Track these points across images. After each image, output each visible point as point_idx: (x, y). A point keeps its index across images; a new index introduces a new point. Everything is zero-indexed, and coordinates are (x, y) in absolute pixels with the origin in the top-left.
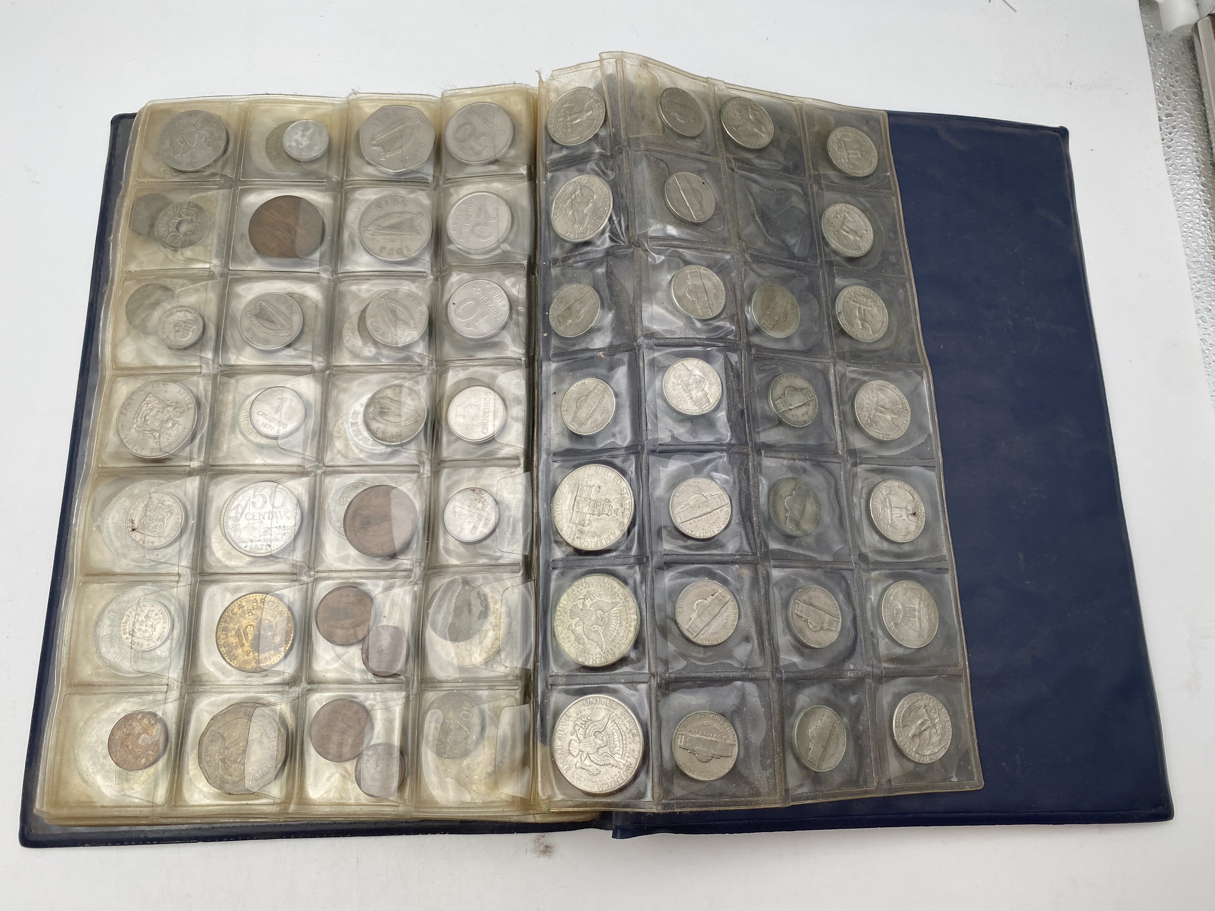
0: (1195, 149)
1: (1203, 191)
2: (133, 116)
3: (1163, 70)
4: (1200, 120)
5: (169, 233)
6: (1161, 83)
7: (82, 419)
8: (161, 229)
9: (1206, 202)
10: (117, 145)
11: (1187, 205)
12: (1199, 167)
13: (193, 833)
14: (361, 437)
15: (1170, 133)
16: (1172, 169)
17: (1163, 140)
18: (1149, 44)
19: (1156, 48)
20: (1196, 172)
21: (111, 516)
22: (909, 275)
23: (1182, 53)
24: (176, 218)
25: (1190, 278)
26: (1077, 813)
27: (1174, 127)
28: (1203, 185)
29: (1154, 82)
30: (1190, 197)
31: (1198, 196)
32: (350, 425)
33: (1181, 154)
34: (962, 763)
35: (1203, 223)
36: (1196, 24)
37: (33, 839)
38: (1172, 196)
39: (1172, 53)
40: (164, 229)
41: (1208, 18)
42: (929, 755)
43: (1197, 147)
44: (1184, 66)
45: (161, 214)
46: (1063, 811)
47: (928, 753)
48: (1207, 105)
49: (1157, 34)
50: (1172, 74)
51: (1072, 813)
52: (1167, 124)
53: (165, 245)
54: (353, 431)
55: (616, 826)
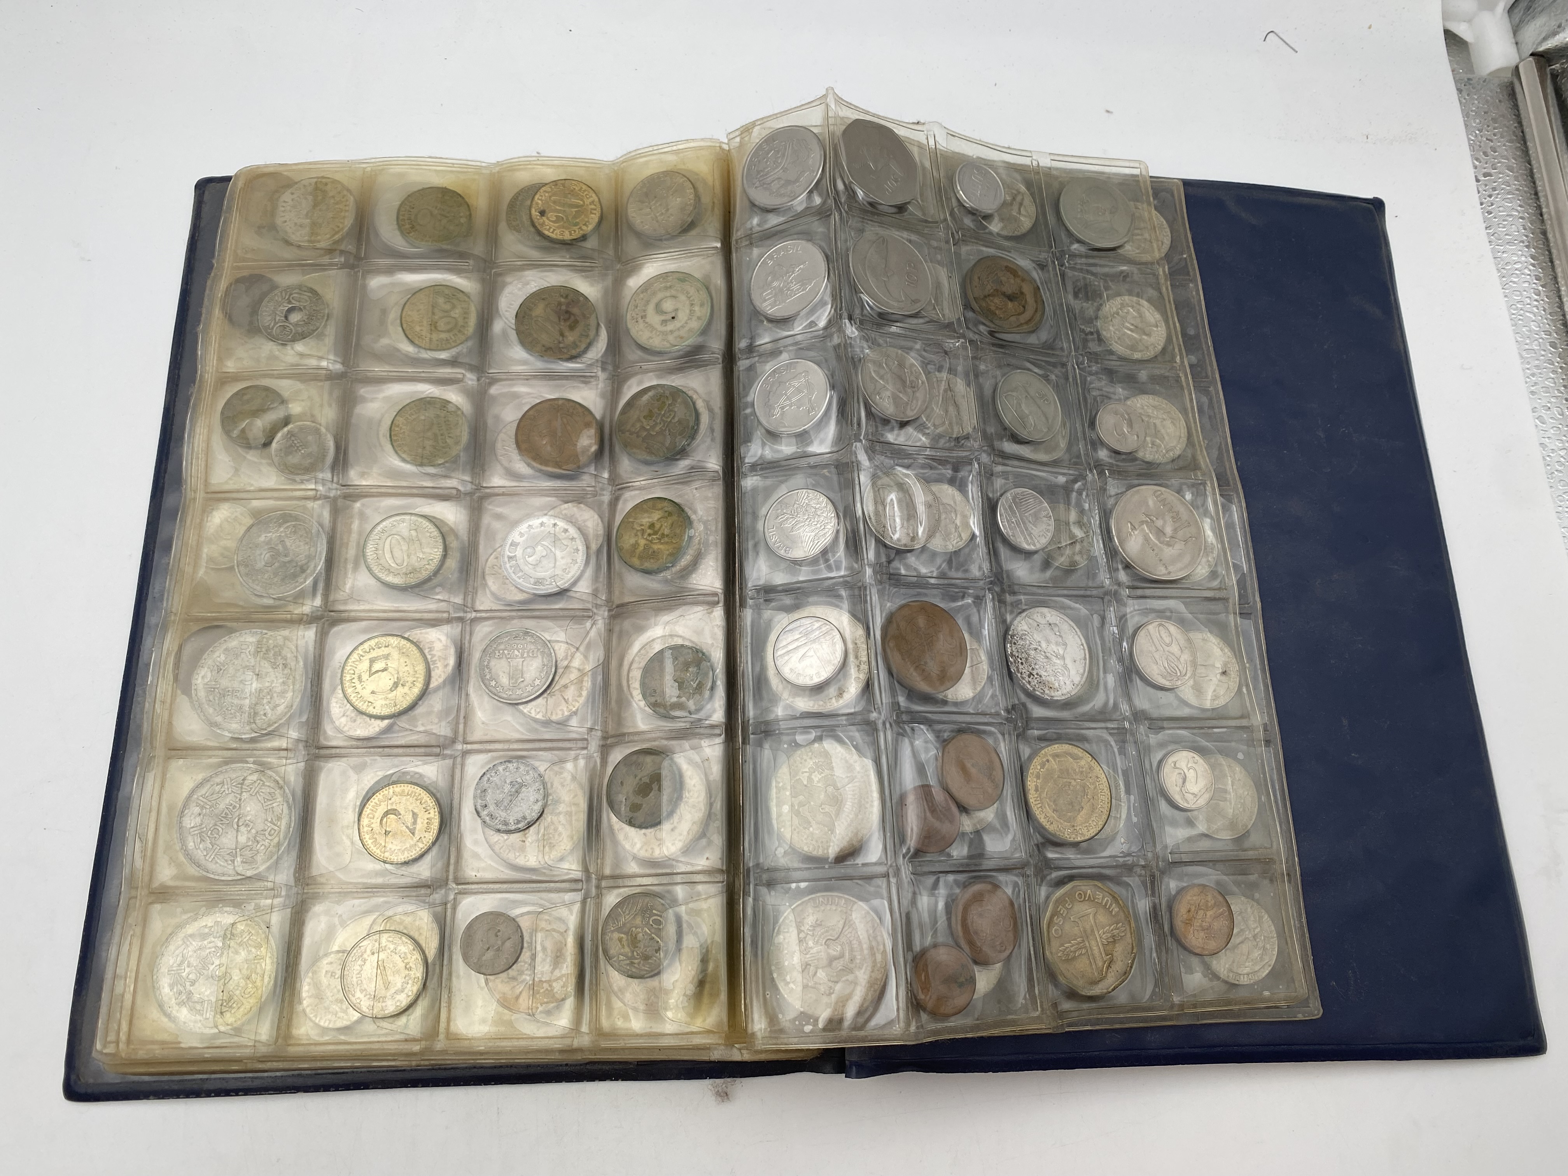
0: (1521, 215)
1: (1533, 265)
2: (227, 179)
3: (1478, 121)
4: (1525, 181)
5: (276, 323)
6: (1476, 136)
8: (265, 318)
9: (1538, 278)
10: (203, 215)
11: (1514, 282)
12: (1527, 236)
13: (290, 1082)
14: (520, 574)
15: (1490, 196)
16: (1493, 237)
17: (1482, 204)
18: (1460, 91)
19: (1468, 95)
20: (1523, 242)
21: (201, 675)
22: (1214, 378)
23: (1500, 101)
24: (285, 304)
25: (1523, 370)
26: (1425, 1046)
27: (1494, 189)
28: (1533, 257)
29: (1468, 136)
30: (1517, 272)
31: (1527, 271)
32: (506, 559)
33: (1504, 220)
35: (1536, 303)
36: (1517, 68)
37: (82, 1090)
38: (1496, 271)
39: (1487, 101)
40: (269, 318)
41: (1531, 59)
42: (1248, 975)
43: (1524, 212)
44: (1503, 116)
45: (267, 299)
46: (1409, 1043)
47: (1245, 972)
48: (1533, 162)
49: (1469, 79)
50: (1488, 126)
51: (1419, 1046)
52: (1486, 185)
53: (272, 338)
54: (511, 567)
55: (851, 1062)
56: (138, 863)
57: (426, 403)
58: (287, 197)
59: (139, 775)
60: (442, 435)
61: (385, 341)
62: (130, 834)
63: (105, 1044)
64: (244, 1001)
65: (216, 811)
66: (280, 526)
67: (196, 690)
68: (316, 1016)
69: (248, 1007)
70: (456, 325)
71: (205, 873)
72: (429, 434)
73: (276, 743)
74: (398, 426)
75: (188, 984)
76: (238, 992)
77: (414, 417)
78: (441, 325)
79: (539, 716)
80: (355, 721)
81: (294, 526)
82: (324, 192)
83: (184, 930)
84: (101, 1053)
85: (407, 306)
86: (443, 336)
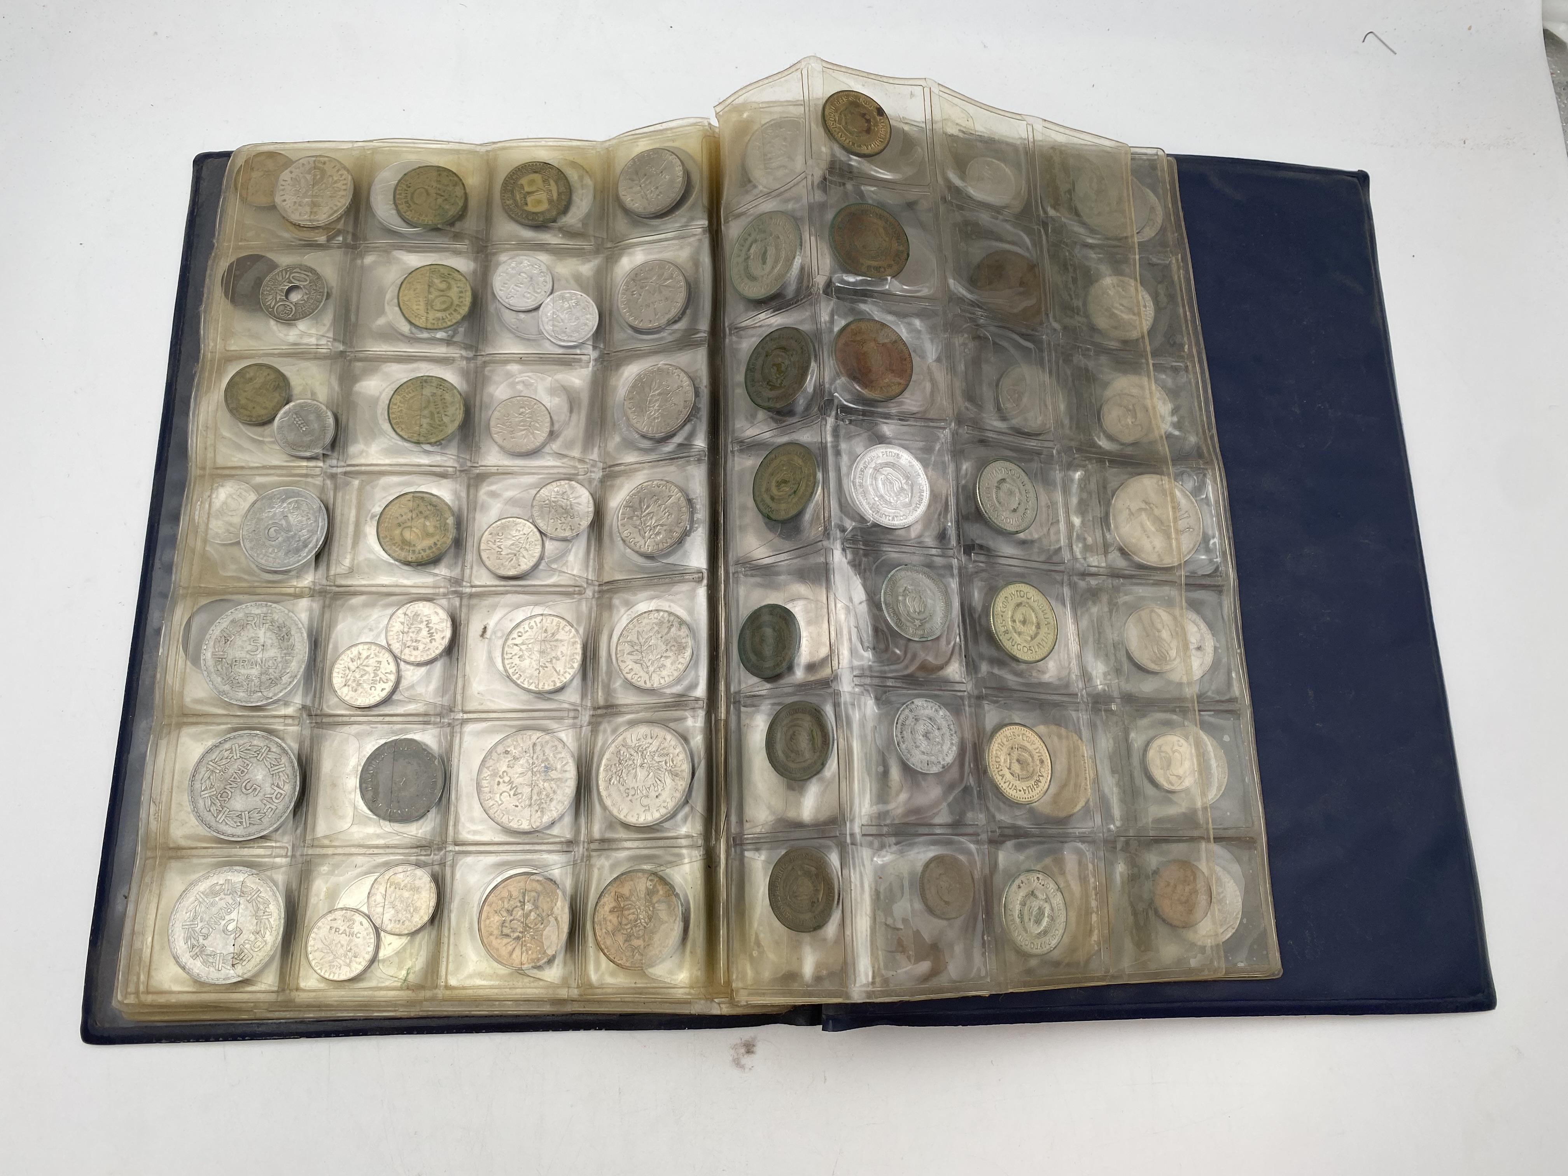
5: (276, 303)
7: (158, 524)
8: (267, 297)
10: (202, 192)
13: (294, 1028)
24: (285, 284)
34: (1255, 947)
40: (271, 297)
45: (267, 279)
46: (1362, 1000)
51: (1372, 1001)
53: (273, 317)
55: (827, 1016)
56: (153, 825)
57: (424, 381)
58: (286, 175)
59: (153, 743)
60: (438, 413)
61: (381, 321)
62: (144, 798)
63: (126, 995)
64: (254, 954)
65: (226, 776)
66: (283, 501)
67: (204, 660)
68: (321, 969)
69: (258, 960)
70: (452, 304)
71: (215, 834)
72: (426, 412)
73: (283, 712)
74: (396, 404)
75: (201, 938)
76: (247, 946)
77: (411, 395)
78: (438, 305)
79: (532, 687)
80: (356, 690)
81: (296, 502)
82: (323, 172)
83: (196, 887)
84: (121, 1003)
85: (404, 286)
86: (439, 315)
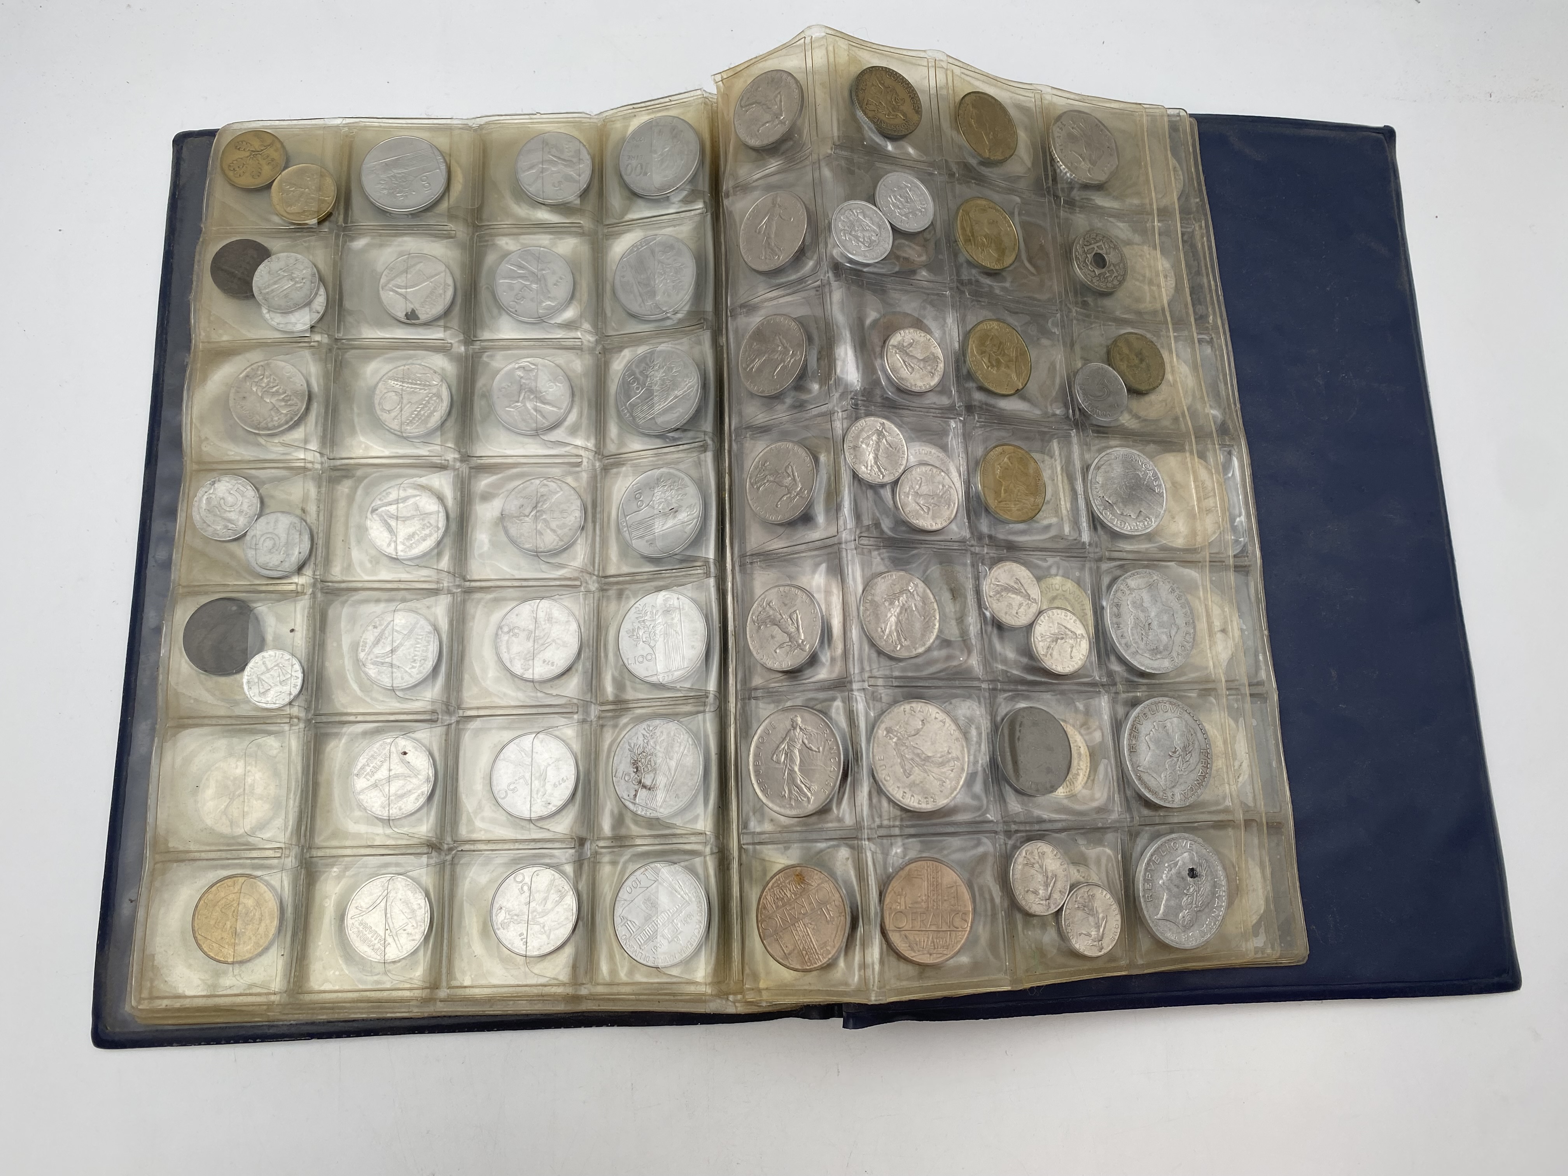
10: (183, 172)
13: (304, 1030)
26: (1401, 985)
37: (109, 1038)
46: (1385, 983)
51: (1396, 985)
55: (848, 1014)
